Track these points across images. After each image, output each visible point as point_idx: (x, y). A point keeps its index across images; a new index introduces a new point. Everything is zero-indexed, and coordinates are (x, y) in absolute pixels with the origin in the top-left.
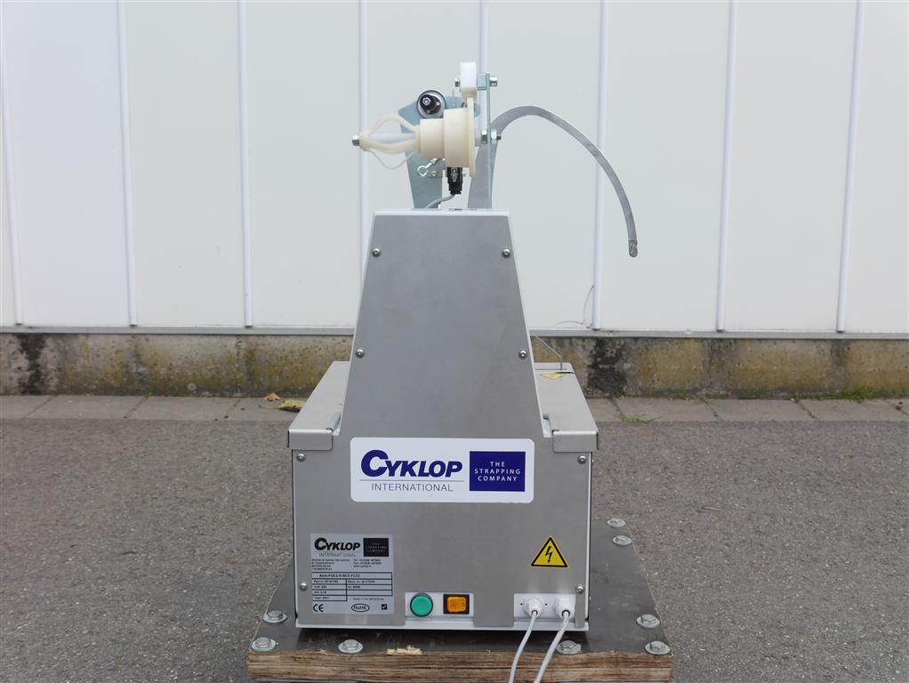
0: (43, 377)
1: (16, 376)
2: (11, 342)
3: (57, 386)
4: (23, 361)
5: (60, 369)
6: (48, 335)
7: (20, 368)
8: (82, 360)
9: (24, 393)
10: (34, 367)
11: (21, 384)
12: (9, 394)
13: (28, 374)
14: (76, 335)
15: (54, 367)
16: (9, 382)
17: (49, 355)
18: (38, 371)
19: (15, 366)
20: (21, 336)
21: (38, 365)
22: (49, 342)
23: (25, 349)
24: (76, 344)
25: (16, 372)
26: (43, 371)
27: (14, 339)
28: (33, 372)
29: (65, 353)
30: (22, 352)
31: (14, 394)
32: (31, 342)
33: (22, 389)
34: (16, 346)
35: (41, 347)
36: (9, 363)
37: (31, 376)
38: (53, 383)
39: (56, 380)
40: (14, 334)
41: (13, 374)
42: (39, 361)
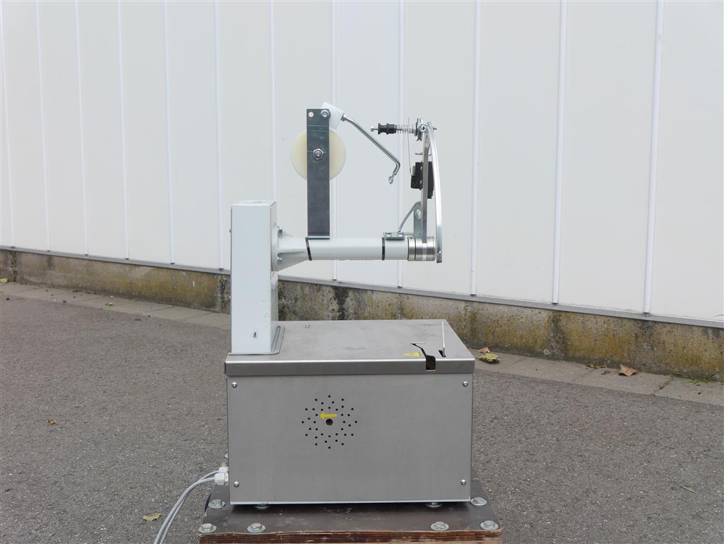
1: (331, 315)
2: (330, 292)
4: (335, 305)
5: (355, 314)
6: (350, 289)
7: (333, 310)
8: (368, 308)
13: (338, 314)
14: (366, 290)
15: (352, 311)
16: (327, 318)
17: (350, 303)
18: (343, 313)
19: (331, 308)
20: (335, 288)
21: (344, 309)
22: (351, 294)
23: (337, 297)
24: (365, 297)
25: (331, 312)
27: (332, 290)
29: (359, 302)
30: (335, 299)
32: (341, 293)
34: (333, 294)
35: (346, 298)
36: (328, 306)
40: (331, 286)
42: (344, 306)
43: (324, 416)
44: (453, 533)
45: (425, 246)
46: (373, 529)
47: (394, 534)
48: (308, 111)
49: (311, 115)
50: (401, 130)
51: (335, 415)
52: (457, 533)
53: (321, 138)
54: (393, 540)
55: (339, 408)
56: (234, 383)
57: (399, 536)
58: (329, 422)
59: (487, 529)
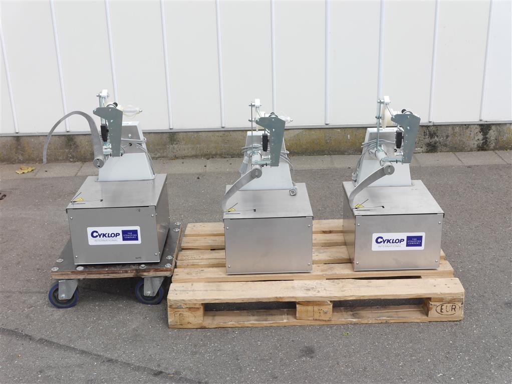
0: (488, 143)
1: (476, 143)
2: (476, 128)
3: (494, 147)
4: (480, 136)
5: (496, 139)
6: (493, 124)
7: (478, 139)
8: (507, 135)
9: (479, 150)
10: (485, 139)
11: (478, 146)
12: (472, 151)
13: (482, 142)
14: (506, 124)
15: (494, 138)
16: (473, 146)
17: (492, 134)
18: (486, 140)
19: (476, 139)
20: (481, 125)
21: (487, 138)
22: (493, 127)
23: (482, 131)
24: (505, 128)
25: (476, 141)
26: (488, 140)
27: (478, 127)
28: (484, 141)
29: (500, 132)
30: (480, 132)
31: (475, 151)
32: (485, 128)
33: (478, 149)
34: (479, 129)
35: (489, 130)
36: (474, 137)
37: (483, 143)
38: (492, 146)
39: (494, 144)
40: (478, 124)
41: (475, 142)
42: (488, 136)
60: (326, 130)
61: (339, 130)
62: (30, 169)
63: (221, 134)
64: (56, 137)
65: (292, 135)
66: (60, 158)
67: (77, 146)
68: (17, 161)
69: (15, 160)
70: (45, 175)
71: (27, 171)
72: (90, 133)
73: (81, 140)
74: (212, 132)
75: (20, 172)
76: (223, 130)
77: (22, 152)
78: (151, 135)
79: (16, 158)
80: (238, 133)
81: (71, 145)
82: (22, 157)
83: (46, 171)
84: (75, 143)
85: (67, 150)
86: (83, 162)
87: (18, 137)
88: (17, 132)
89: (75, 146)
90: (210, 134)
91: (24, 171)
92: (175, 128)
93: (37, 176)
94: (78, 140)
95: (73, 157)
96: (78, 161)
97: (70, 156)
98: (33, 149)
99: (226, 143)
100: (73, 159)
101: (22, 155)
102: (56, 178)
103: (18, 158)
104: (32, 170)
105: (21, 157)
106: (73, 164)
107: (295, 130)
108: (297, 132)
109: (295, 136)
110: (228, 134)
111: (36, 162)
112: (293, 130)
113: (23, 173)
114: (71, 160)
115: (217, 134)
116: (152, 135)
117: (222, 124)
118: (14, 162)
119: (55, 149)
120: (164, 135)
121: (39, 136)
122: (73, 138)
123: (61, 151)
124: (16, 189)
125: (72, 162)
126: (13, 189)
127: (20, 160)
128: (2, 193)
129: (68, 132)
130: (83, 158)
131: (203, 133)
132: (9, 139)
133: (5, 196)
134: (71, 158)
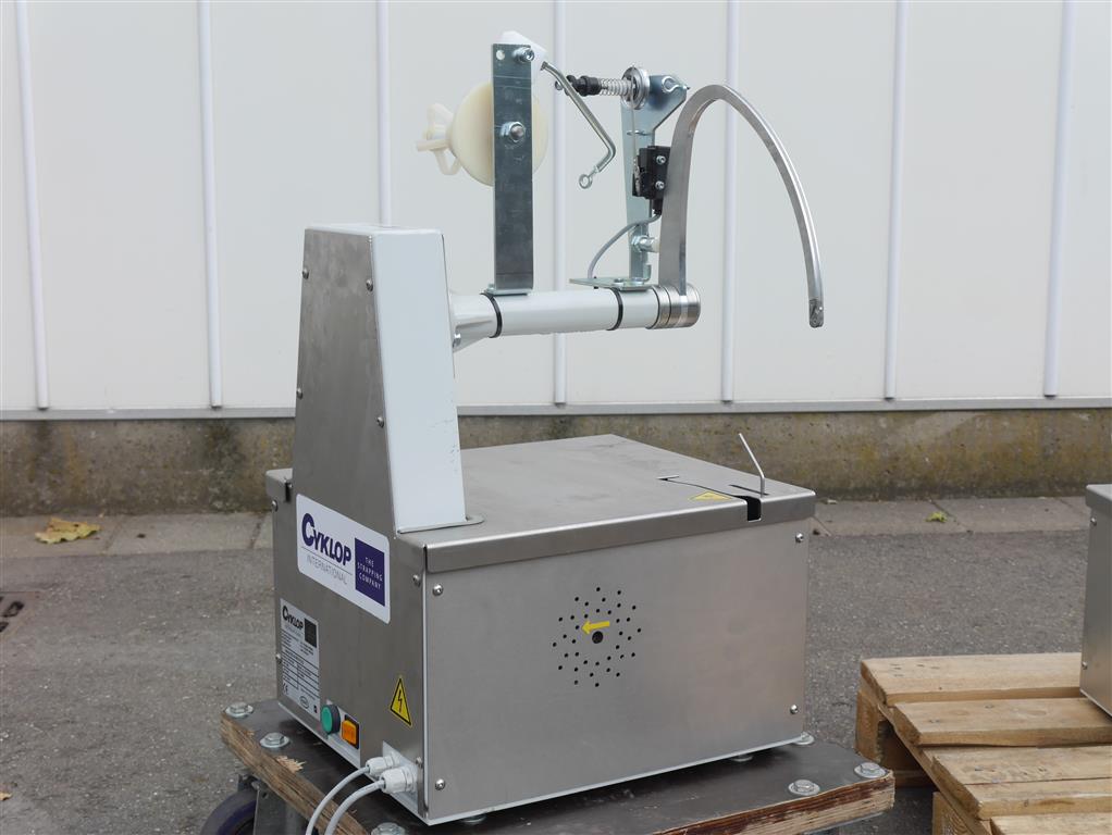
43: (589, 628)
44: (831, 794)
45: (684, 300)
46: (713, 814)
47: (749, 815)
48: (496, 48)
49: (500, 55)
50: (607, 88)
51: (607, 624)
52: (836, 792)
53: (518, 101)
54: (750, 826)
55: (614, 608)
56: (438, 587)
57: (755, 818)
58: (598, 637)
59: (874, 777)
60: (1045, 414)
61: (1085, 417)
62: (84, 530)
63: (719, 423)
64: (175, 425)
65: (941, 431)
66: (180, 498)
67: (244, 458)
68: (31, 506)
69: (28, 502)
70: (141, 547)
71: (75, 536)
72: (293, 415)
73: (258, 437)
74: (689, 419)
75: (50, 538)
76: (726, 409)
77: (52, 478)
78: (492, 424)
79: (30, 495)
80: (772, 421)
81: (221, 455)
82: (50, 493)
83: (142, 536)
84: (235, 448)
85: (206, 473)
86: (256, 511)
87: (44, 422)
88: (44, 405)
89: (236, 456)
90: (684, 424)
91: (65, 536)
92: (569, 401)
93: (115, 549)
94: (247, 437)
95: (224, 495)
96: (239, 511)
97: (216, 490)
98: (90, 466)
99: (733, 453)
100: (226, 500)
101: (53, 485)
102: (186, 554)
103: (38, 495)
104: (93, 533)
105: (46, 495)
106: (226, 518)
107: (950, 414)
108: (955, 421)
109: (948, 434)
110: (743, 424)
111: (98, 510)
112: (943, 415)
113: (63, 540)
114: (218, 504)
115: (707, 424)
116: (497, 424)
117: (722, 392)
118: (21, 511)
119: (165, 467)
120: (536, 424)
121: (116, 422)
122: (231, 428)
123: (187, 473)
124: (55, 585)
125: (219, 511)
126: (42, 585)
127: (43, 503)
128: (7, 596)
129: (215, 408)
130: (257, 498)
131: (662, 420)
132: (12, 430)
133: (19, 606)
134: (217, 498)
